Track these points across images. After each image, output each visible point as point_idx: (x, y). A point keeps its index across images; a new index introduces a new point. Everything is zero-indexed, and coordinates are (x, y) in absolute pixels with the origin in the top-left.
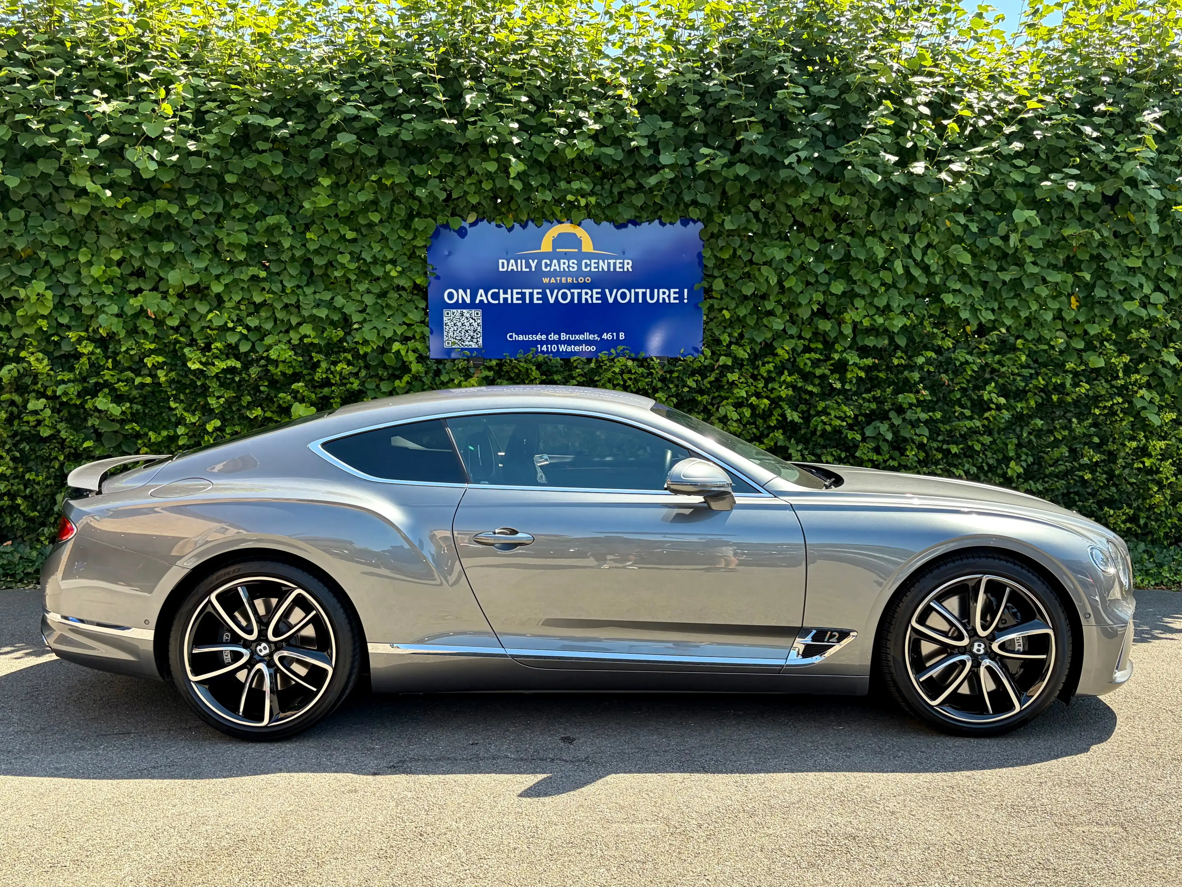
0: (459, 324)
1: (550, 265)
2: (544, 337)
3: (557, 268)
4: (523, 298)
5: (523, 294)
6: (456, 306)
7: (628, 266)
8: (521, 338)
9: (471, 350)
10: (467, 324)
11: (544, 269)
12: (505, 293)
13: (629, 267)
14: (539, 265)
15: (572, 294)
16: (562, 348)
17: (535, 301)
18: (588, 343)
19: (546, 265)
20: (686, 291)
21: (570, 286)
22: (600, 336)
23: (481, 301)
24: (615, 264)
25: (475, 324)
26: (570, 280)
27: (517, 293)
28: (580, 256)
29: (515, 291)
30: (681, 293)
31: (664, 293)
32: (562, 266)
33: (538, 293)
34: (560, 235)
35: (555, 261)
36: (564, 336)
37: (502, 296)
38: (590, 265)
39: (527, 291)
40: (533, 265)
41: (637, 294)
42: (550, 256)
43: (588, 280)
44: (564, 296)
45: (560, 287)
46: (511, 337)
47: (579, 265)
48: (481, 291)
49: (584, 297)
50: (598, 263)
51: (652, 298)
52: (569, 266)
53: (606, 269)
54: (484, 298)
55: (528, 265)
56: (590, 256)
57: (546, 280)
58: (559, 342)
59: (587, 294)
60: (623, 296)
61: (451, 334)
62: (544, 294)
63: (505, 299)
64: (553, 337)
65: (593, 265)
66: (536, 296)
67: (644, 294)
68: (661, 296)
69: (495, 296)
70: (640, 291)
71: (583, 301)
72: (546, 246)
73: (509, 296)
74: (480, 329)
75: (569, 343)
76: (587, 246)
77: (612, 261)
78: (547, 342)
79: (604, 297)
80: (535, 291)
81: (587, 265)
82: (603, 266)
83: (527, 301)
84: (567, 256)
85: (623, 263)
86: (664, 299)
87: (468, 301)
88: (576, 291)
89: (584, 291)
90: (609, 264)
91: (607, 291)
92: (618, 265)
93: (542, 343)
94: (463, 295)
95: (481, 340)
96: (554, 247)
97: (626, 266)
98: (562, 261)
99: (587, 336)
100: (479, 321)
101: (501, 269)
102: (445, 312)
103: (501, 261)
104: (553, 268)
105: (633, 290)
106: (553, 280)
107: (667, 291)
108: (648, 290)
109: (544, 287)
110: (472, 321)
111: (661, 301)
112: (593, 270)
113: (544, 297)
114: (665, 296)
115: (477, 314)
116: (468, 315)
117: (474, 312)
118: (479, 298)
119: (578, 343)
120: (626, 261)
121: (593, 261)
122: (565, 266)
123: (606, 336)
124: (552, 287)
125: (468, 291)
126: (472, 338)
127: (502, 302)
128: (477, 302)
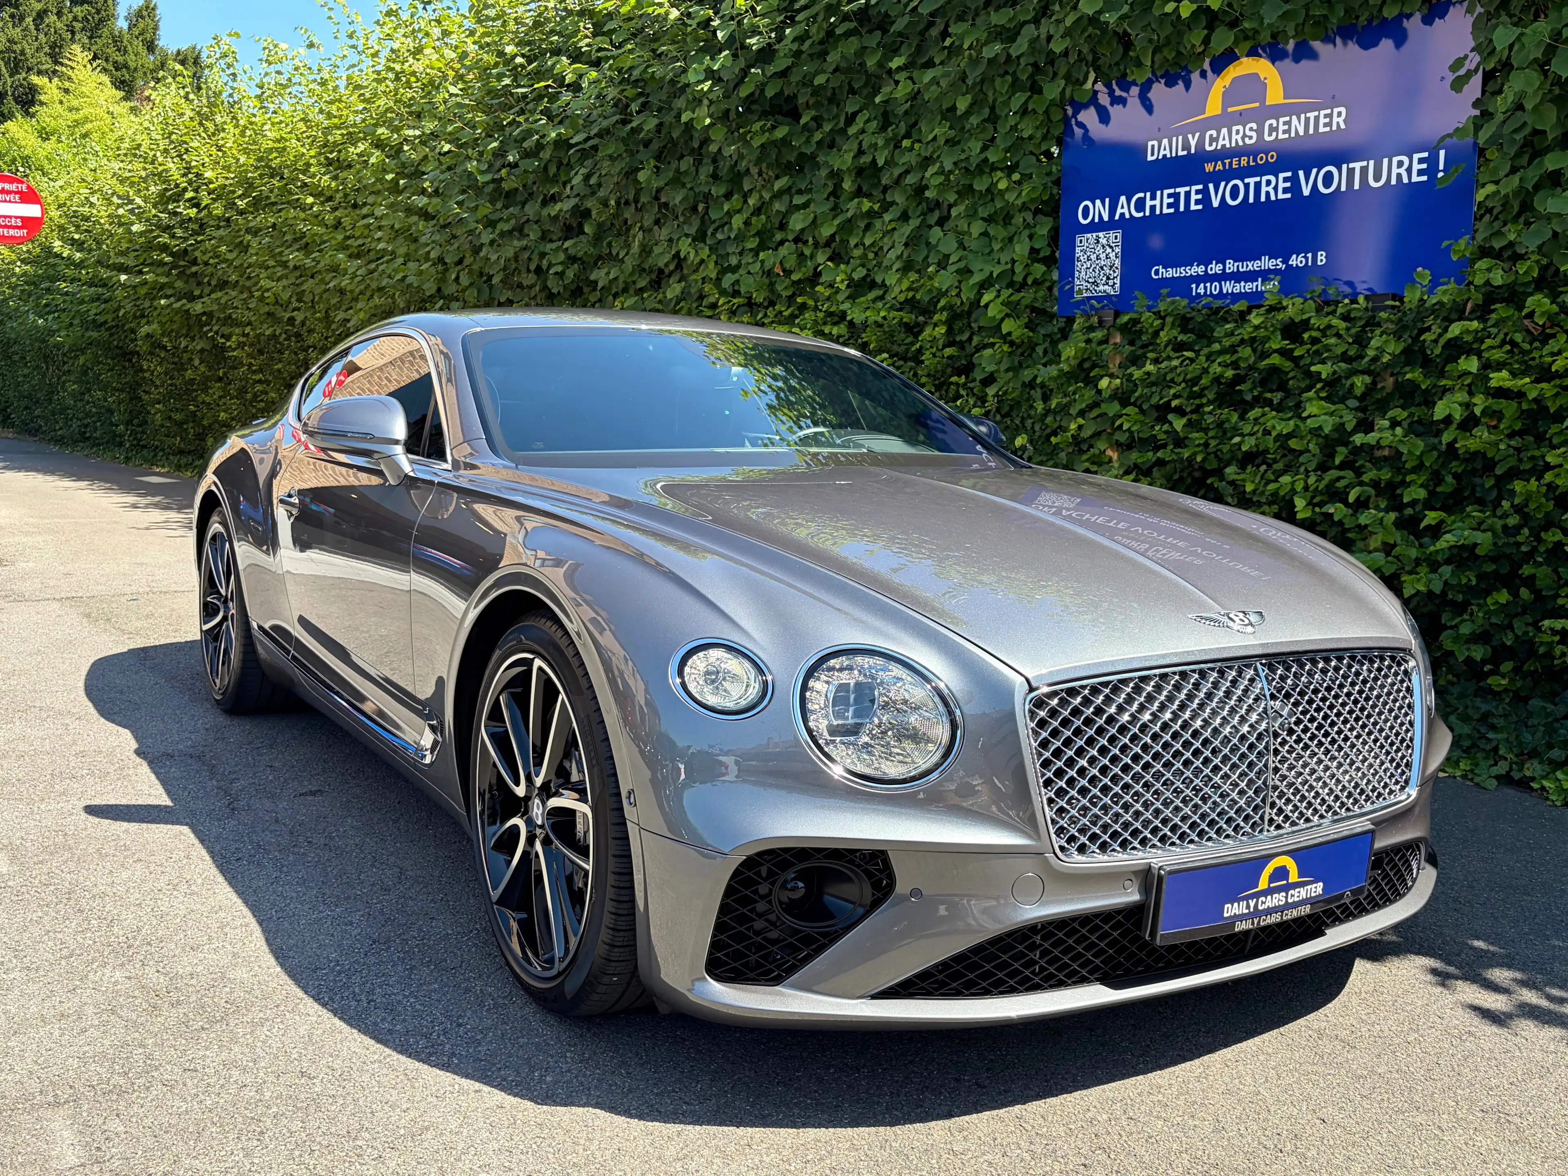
0: (1093, 257)
1: (1216, 140)
2: (1201, 270)
3: (1227, 142)
4: (1175, 205)
5: (1176, 196)
6: (1093, 227)
7: (1339, 118)
8: (1170, 273)
9: (1108, 297)
10: (1103, 256)
11: (1207, 148)
12: (1153, 198)
13: (1341, 120)
14: (1202, 142)
15: (1247, 186)
16: (1228, 287)
17: (1193, 207)
18: (1265, 275)
19: (1211, 141)
20: (1442, 153)
21: (1243, 173)
22: (1285, 262)
23: (1122, 215)
24: (1317, 118)
25: (1113, 255)
26: (1244, 161)
27: (1169, 196)
28: (1262, 114)
29: (1166, 192)
30: (1432, 161)
31: (1400, 164)
32: (1234, 137)
33: (1198, 192)
34: (1234, 79)
35: (1224, 131)
36: (1231, 266)
37: (1149, 203)
38: (1276, 129)
39: (1182, 190)
40: (1193, 143)
41: (1351, 172)
42: (1217, 122)
43: (1273, 157)
44: (1235, 192)
45: (1228, 175)
46: (1156, 272)
47: (1261, 130)
48: (1123, 199)
49: (1264, 189)
50: (1288, 123)
51: (1377, 178)
52: (1244, 136)
53: (1301, 133)
54: (1125, 210)
55: (1186, 145)
57: (1209, 167)
58: (1223, 277)
59: (1268, 183)
60: (1328, 180)
61: (1083, 273)
62: (1205, 192)
63: (1153, 208)
64: (1215, 268)
65: (1282, 128)
66: (1194, 197)
67: (1364, 170)
68: (1395, 171)
69: (1143, 204)
70: (1356, 166)
71: (1263, 199)
72: (1214, 106)
73: (1157, 202)
74: (1118, 263)
75: (1237, 277)
76: (1275, 95)
77: (1312, 115)
78: (1206, 278)
79: (1295, 188)
80: (1195, 188)
81: (1272, 129)
82: (1298, 126)
83: (1182, 209)
84: (1242, 118)
85: (1330, 116)
86: (1399, 176)
87: (1106, 218)
88: (1252, 181)
89: (1265, 178)
90: (1307, 120)
91: (1301, 173)
92: (1322, 121)
93: (1198, 279)
94: (1099, 209)
95: (1118, 281)
96: (1224, 105)
97: (1335, 119)
98: (1235, 128)
99: (1266, 263)
100: (1118, 250)
101: (1150, 158)
102: (1078, 239)
103: (1150, 144)
104: (1221, 142)
105: (1344, 167)
106: (1220, 166)
107: (1405, 159)
108: (1372, 163)
109: (1205, 179)
110: (1109, 250)
111: (1394, 182)
112: (1281, 136)
113: (1206, 200)
114: (1402, 171)
115: (1114, 237)
116: (1104, 241)
117: (1112, 234)
118: (1119, 211)
119: (1250, 276)
120: (1336, 110)
121: (1282, 120)
122: (1239, 137)
123: (1296, 261)
124: (1217, 178)
125: (1107, 200)
126: (1108, 278)
127: (1148, 214)
128: (1117, 217)
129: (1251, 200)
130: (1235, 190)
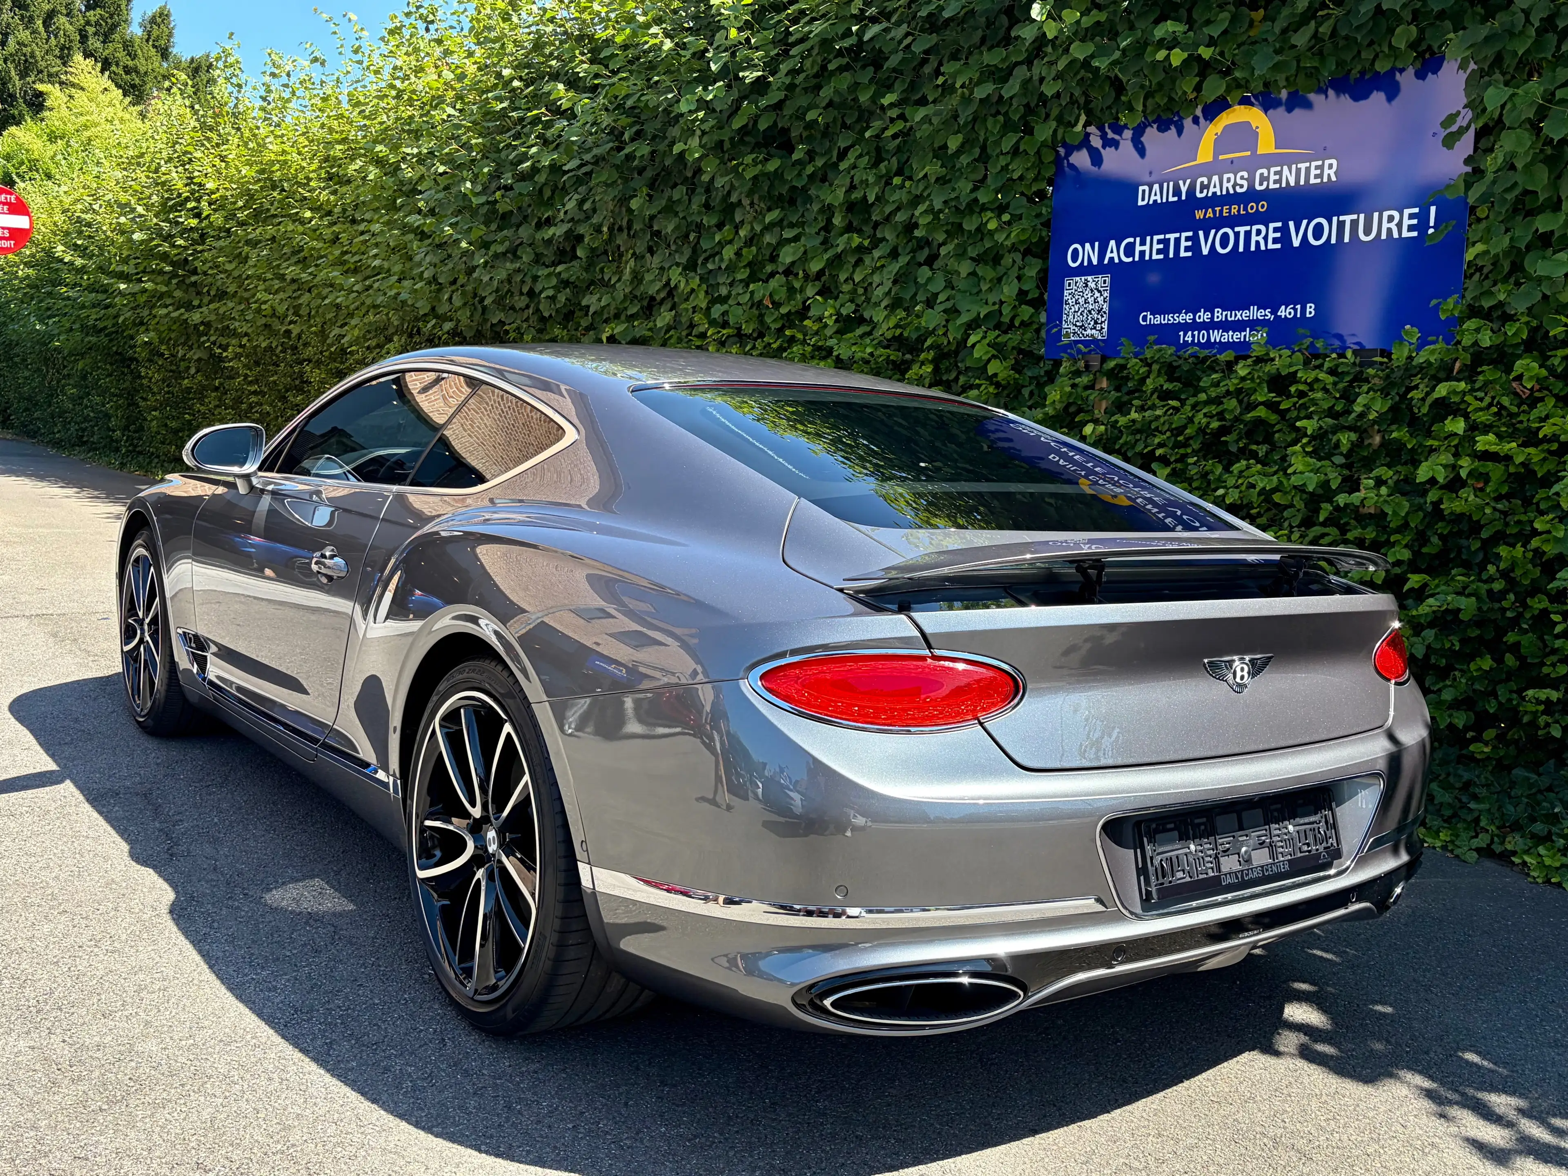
0: (1082, 301)
1: (1207, 187)
2: (1189, 317)
3: (1218, 190)
4: (1164, 251)
5: (1166, 242)
6: (1082, 271)
7: (1330, 169)
8: (1158, 320)
9: (1095, 341)
10: (1091, 300)
11: (1198, 195)
12: (1143, 243)
13: (1332, 172)
14: (1192, 189)
15: (1237, 235)
16: (1216, 336)
17: (1183, 254)
18: (1253, 324)
19: (1202, 188)
20: (1433, 209)
21: (1233, 222)
22: (1274, 312)
23: (1112, 259)
24: (1308, 170)
25: (1101, 299)
26: (1234, 210)
27: (1159, 242)
28: (1254, 163)
29: (1156, 238)
30: (1422, 217)
31: (1391, 219)
32: (1225, 185)
33: (1187, 239)
34: (1226, 127)
35: (1215, 178)
36: (1219, 315)
37: (1138, 248)
38: (1267, 179)
39: (1172, 237)
40: (1184, 189)
41: (1341, 225)
42: (1208, 170)
43: (1263, 206)
44: (1225, 240)
45: (1219, 223)
46: (1144, 318)
47: (1252, 179)
48: (1112, 243)
49: (1254, 238)
50: (1280, 173)
51: (1367, 232)
52: (1235, 184)
53: (1292, 184)
54: (1115, 255)
55: (1177, 191)
56: (1269, 161)
57: (1199, 214)
58: (1211, 325)
59: (1259, 232)
60: (1318, 232)
61: (1071, 317)
62: (1195, 239)
63: (1142, 253)
64: (1203, 316)
65: (1273, 177)
66: (1184, 244)
67: (1354, 223)
68: (1385, 225)
69: (1133, 249)
70: (1346, 219)
71: (1253, 248)
72: (1205, 154)
73: (1146, 248)
74: (1106, 307)
75: (1225, 326)
76: (1266, 144)
77: (1303, 166)
78: (1194, 326)
79: (1285, 238)
80: (1184, 235)
81: (1263, 178)
82: (1289, 177)
83: (1171, 255)
84: (1233, 166)
85: (1321, 167)
86: (1389, 230)
87: (1095, 262)
88: (1242, 230)
89: (1255, 228)
90: (1298, 171)
91: (1291, 224)
92: (1314, 172)
93: (1186, 327)
94: (1089, 253)
95: (1105, 326)
96: (1215, 153)
97: (1326, 171)
98: (1226, 176)
99: (1255, 313)
100: (1106, 294)
101: (1140, 203)
102: (1066, 282)
103: (1141, 188)
104: (1212, 190)
105: (1335, 219)
106: (1210, 214)
107: (1396, 214)
108: (1362, 216)
109: (1195, 226)
110: (1097, 294)
111: (1384, 236)
112: (1272, 186)
113: (1195, 247)
114: (1393, 226)
115: (1103, 281)
116: (1093, 285)
117: (1100, 278)
118: (1109, 255)
119: (1239, 326)
120: (1327, 162)
121: (1273, 170)
122: (1230, 185)
123: (1285, 312)
124: (1207, 226)
125: (1097, 244)
126: (1096, 323)
127: (1137, 259)
128: (1106, 262)
129: (1241, 249)
130: (1225, 237)
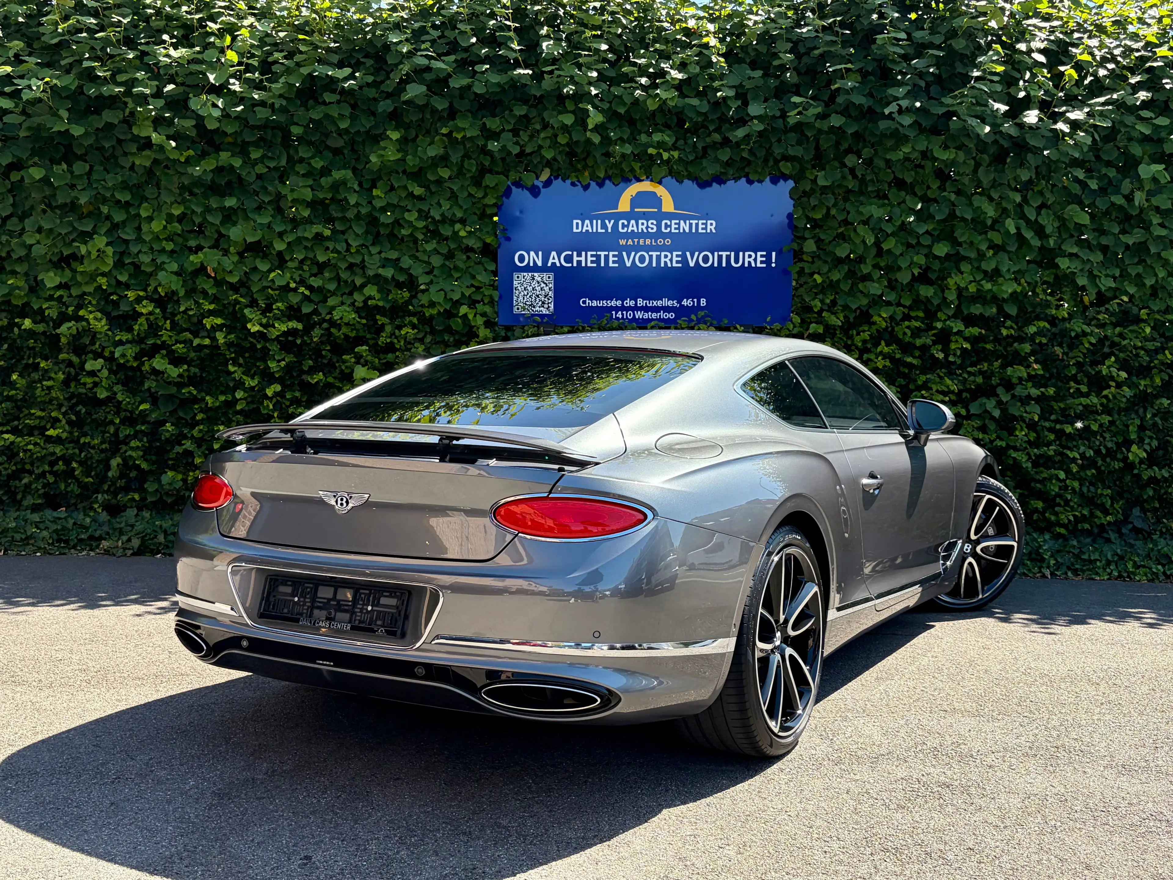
0: (530, 288)
1: (628, 226)
2: (619, 303)
3: (635, 229)
4: (598, 261)
5: (598, 257)
6: (527, 269)
7: (711, 226)
8: (595, 303)
9: (542, 316)
10: (538, 289)
11: (621, 230)
12: (579, 255)
13: (713, 228)
14: (615, 226)
15: (651, 257)
17: (611, 265)
18: (666, 309)
19: (624, 226)
20: (774, 254)
21: (648, 249)
22: (679, 302)
23: (554, 264)
24: (697, 225)
25: (547, 289)
26: (648, 242)
27: (592, 256)
28: (660, 216)
29: (589, 253)
30: (768, 257)
31: (750, 256)
32: (640, 227)
33: (614, 256)
34: (639, 193)
35: (633, 222)
36: (640, 302)
37: (575, 259)
38: (670, 226)
39: (603, 254)
40: (610, 226)
41: (720, 257)
42: (628, 216)
43: (668, 242)
44: (642, 259)
45: (637, 248)
46: (584, 302)
47: (659, 226)
48: (554, 253)
49: (663, 260)
50: (679, 224)
51: (736, 261)
52: (647, 227)
53: (687, 230)
54: (556, 261)
55: (604, 226)
56: (670, 216)
57: (622, 242)
58: (636, 308)
59: (666, 256)
60: (706, 259)
61: (521, 298)
62: (620, 256)
63: (579, 262)
64: (629, 303)
65: (673, 226)
66: (611, 259)
67: (728, 258)
68: (747, 259)
69: (569, 259)
70: (724, 254)
71: (662, 265)
72: (624, 205)
73: (583, 259)
74: (551, 294)
75: (646, 309)
76: (668, 205)
77: (694, 222)
78: (623, 308)
79: (684, 261)
80: (611, 253)
81: (667, 226)
82: (685, 226)
83: (602, 265)
84: (646, 216)
85: (706, 224)
86: (749, 262)
87: (540, 264)
88: (654, 254)
89: (663, 254)
90: (691, 224)
91: (688, 254)
92: (700, 226)
93: (617, 309)
94: (534, 258)
95: (552, 306)
96: (632, 207)
97: (709, 227)
98: (640, 222)
99: (666, 302)
100: (551, 285)
101: (575, 230)
102: (515, 276)
103: (575, 222)
104: (630, 229)
105: (716, 254)
106: (630, 242)
107: (753, 254)
108: (733, 254)
109: (620, 249)
110: (543, 285)
111: (746, 265)
112: (673, 231)
113: (620, 260)
114: (751, 260)
115: (548, 278)
116: (539, 279)
117: (545, 275)
118: (551, 261)
119: (656, 309)
120: (709, 222)
121: (673, 222)
122: (644, 227)
123: (686, 303)
124: (629, 250)
125: (540, 253)
126: (543, 303)
127: (575, 265)
128: (549, 265)
